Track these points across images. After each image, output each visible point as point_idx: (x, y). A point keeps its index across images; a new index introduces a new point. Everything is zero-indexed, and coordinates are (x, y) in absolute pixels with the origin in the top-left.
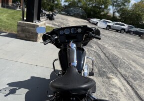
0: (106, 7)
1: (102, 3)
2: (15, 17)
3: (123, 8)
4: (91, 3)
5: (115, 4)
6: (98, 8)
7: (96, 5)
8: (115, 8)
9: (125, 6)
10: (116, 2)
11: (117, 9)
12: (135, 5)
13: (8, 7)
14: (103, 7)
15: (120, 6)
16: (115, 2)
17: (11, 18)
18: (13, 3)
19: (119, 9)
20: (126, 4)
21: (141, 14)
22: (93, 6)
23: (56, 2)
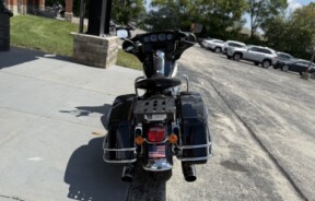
0: (237, 16)
1: (227, 7)
2: (58, 31)
3: (273, 18)
4: (207, 7)
5: (256, 9)
6: (220, 16)
7: (215, 12)
8: (254, 18)
9: (276, 13)
10: (259, 5)
11: (259, 21)
12: (298, 11)
13: (39, 14)
14: (231, 15)
15: (266, 14)
16: (255, 5)
17: (51, 33)
18: (46, 5)
19: (264, 19)
20: (278, 10)
21: (310, 30)
22: (209, 14)
23: (134, 5)
